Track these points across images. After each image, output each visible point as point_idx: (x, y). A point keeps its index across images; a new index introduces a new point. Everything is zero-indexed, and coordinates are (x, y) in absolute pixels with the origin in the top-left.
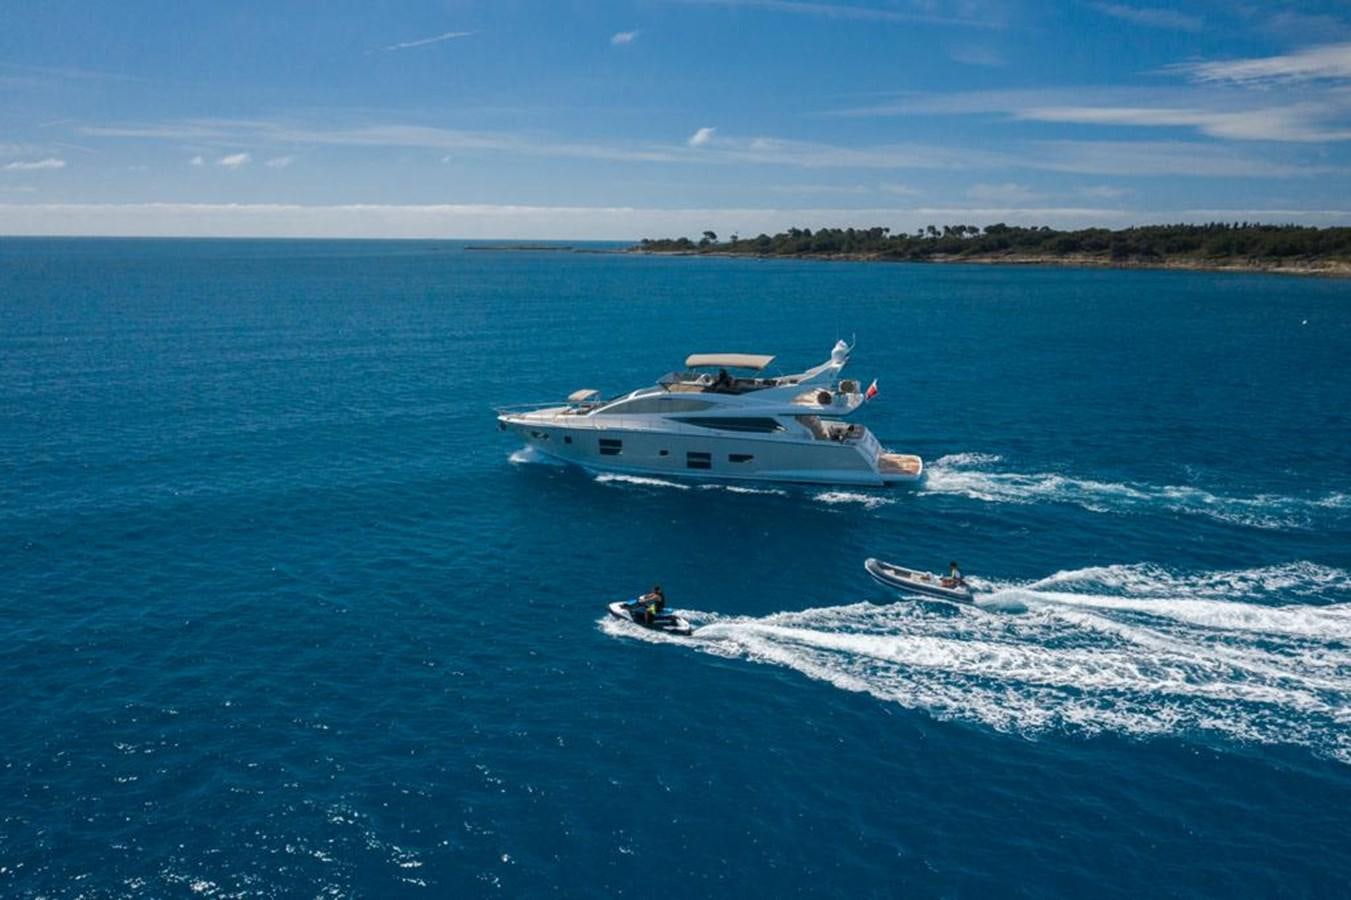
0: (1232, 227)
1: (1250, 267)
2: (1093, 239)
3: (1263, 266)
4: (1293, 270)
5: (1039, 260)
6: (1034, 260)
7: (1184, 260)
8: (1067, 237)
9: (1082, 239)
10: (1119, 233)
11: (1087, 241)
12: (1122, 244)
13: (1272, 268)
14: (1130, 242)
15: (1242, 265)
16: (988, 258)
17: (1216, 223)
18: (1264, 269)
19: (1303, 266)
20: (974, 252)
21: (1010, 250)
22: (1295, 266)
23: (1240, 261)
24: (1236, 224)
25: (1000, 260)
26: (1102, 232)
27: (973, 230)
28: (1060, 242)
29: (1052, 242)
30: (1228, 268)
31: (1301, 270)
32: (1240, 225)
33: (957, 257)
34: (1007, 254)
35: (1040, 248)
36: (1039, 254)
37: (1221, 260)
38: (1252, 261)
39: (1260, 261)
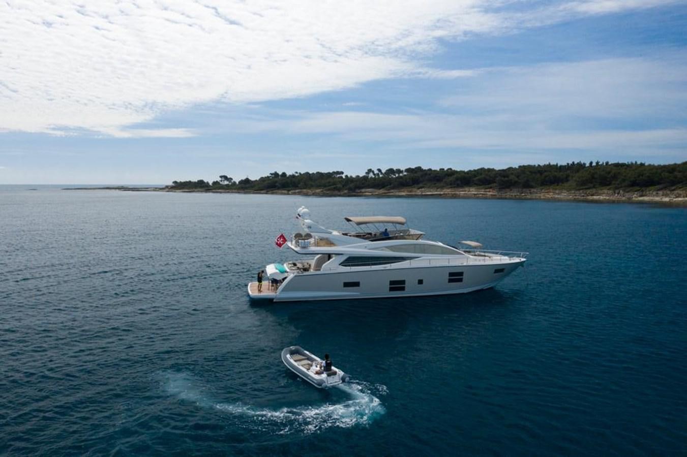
0: (588, 165)
1: (615, 197)
2: (483, 176)
3: (628, 195)
4: (657, 199)
5: (442, 193)
6: (439, 193)
7: (557, 192)
8: (463, 174)
9: (475, 176)
10: (503, 170)
11: (479, 177)
12: (506, 179)
13: (636, 197)
14: (511, 177)
15: (608, 194)
16: (404, 192)
17: (576, 163)
18: (629, 199)
19: (666, 195)
20: (393, 188)
21: (421, 185)
22: (657, 195)
23: (606, 191)
24: (591, 163)
25: (413, 193)
26: (489, 170)
27: (399, 171)
28: (457, 179)
29: (451, 179)
30: (595, 197)
31: (666, 199)
32: (594, 164)
33: (382, 191)
34: (419, 189)
35: (442, 184)
36: (442, 188)
37: (588, 191)
38: (617, 191)
39: (624, 191)
